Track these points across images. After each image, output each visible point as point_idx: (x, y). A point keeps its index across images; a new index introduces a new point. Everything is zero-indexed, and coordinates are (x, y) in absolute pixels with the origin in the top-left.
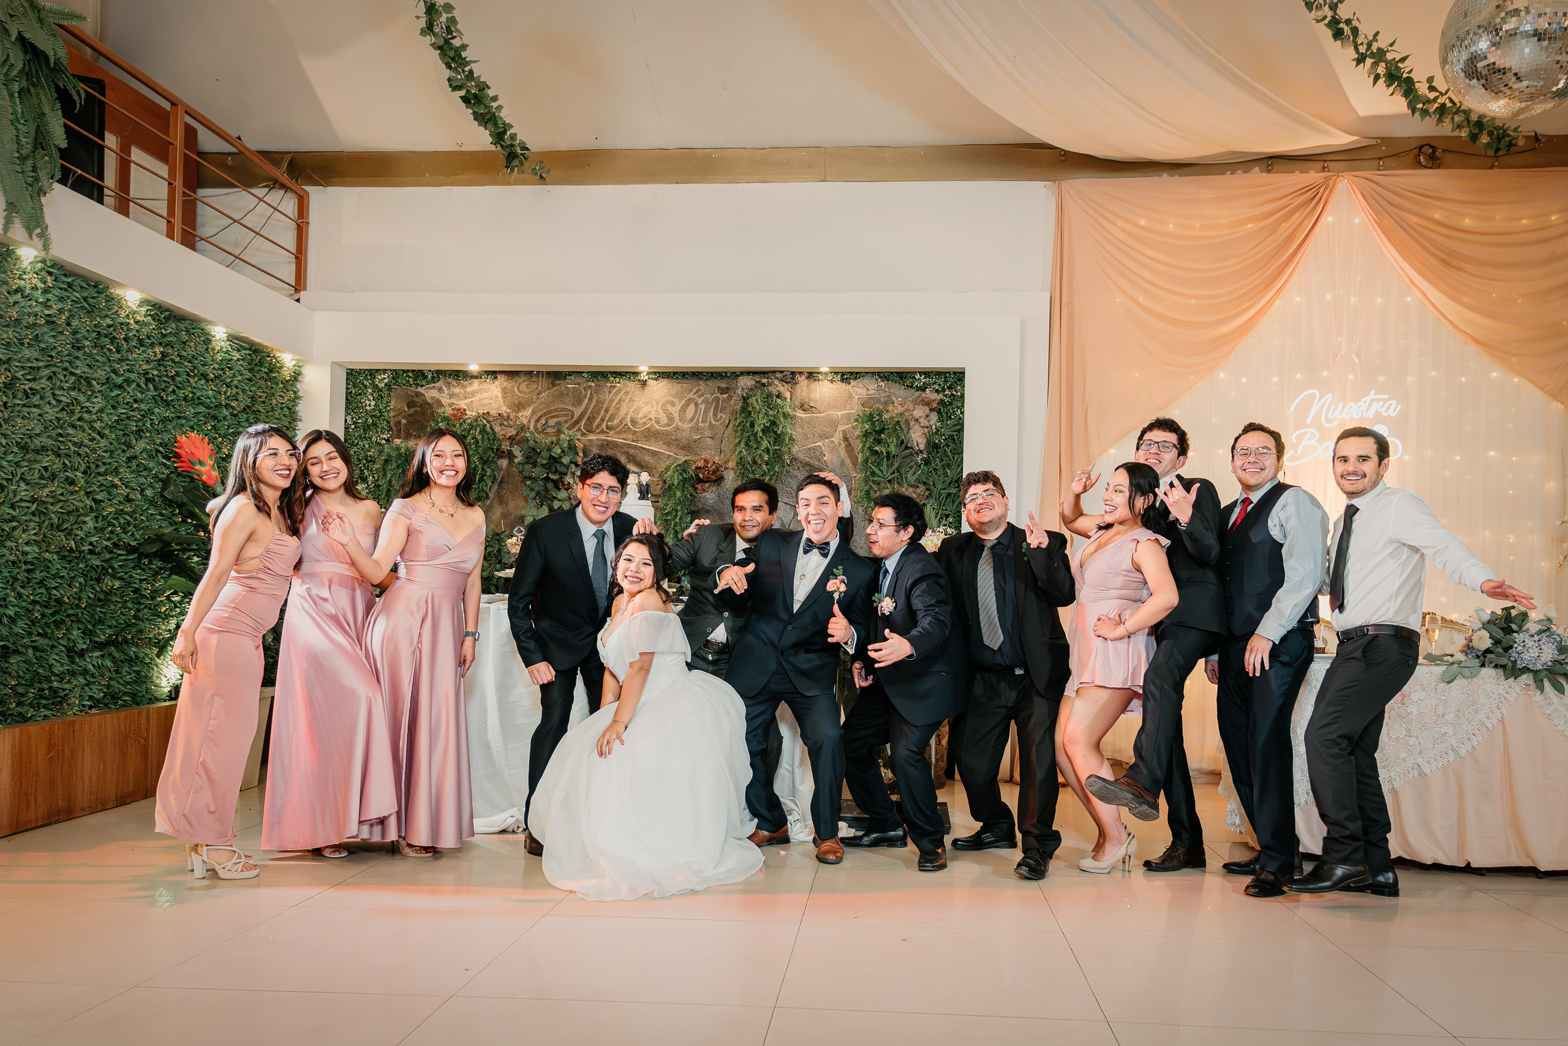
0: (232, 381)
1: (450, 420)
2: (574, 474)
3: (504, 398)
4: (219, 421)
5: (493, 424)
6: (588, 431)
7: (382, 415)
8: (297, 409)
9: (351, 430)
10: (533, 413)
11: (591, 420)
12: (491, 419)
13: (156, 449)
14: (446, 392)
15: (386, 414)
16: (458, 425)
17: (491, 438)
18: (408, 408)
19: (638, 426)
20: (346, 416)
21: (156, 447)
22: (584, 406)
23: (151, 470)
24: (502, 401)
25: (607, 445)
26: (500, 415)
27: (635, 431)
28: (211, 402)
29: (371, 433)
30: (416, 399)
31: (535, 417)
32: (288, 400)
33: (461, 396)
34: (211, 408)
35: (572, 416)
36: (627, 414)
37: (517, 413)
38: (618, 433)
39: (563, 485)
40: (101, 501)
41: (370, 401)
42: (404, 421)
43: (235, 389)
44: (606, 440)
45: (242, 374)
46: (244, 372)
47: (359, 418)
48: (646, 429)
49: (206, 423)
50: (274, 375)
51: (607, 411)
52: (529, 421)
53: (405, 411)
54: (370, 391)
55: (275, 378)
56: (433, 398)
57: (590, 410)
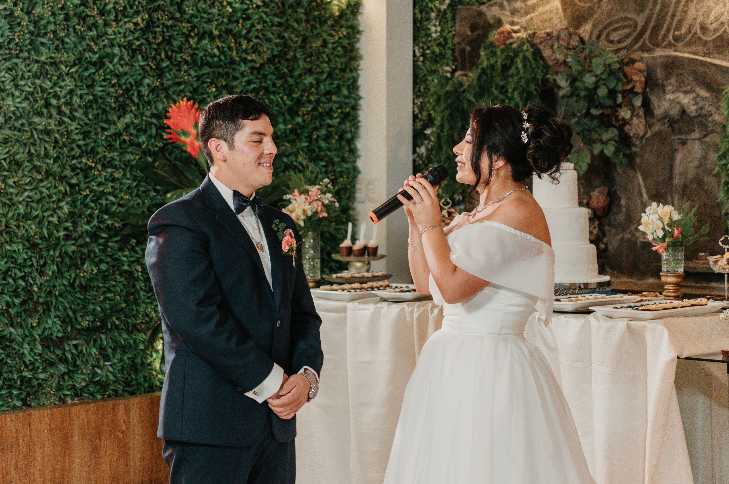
0: (249, 31)
1: (495, 47)
2: (633, 105)
3: (564, 9)
4: (235, 78)
5: (541, 47)
6: (654, 45)
7: (446, 43)
8: (358, 45)
9: (420, 63)
10: (594, 26)
11: (657, 29)
12: (537, 41)
13: (147, 121)
14: (508, 8)
15: (449, 41)
16: (499, 53)
17: (534, 66)
18: (472, 31)
19: (709, 34)
20: (414, 47)
21: (147, 119)
22: (647, 12)
23: (139, 145)
24: (562, 14)
25: (672, 62)
26: (548, 34)
27: (706, 41)
28: (220, 60)
29: (438, 65)
30: (478, 20)
31: (596, 33)
32: (340, 38)
33: (523, 11)
34: (221, 66)
35: (636, 27)
36: (695, 19)
37: (577, 27)
38: (686, 45)
39: (617, 120)
40: (78, 185)
41: (435, 25)
42: (468, 48)
43: (255, 41)
44: (670, 56)
45: (265, 22)
46: (268, 19)
47: (428, 48)
48: (718, 37)
49: (212, 83)
50: (317, 13)
51: (673, 16)
52: (590, 38)
53: (468, 36)
54: (433, 15)
55: (319, 17)
56: (494, 17)
57: (654, 17)
